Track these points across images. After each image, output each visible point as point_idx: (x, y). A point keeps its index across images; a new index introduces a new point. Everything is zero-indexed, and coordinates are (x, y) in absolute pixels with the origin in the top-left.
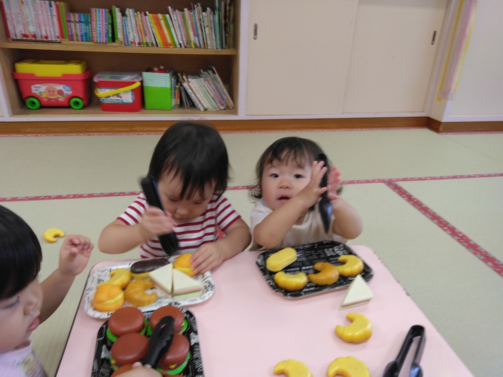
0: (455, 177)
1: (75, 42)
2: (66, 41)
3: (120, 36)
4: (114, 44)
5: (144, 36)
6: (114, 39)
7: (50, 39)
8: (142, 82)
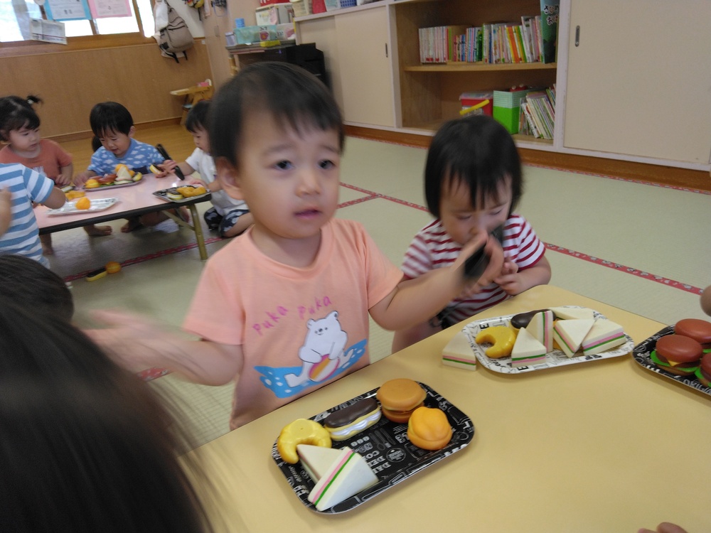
0: (624, 269)
1: (457, 63)
2: (450, 62)
3: (485, 54)
4: (480, 62)
5: (501, 51)
6: (480, 57)
7: (440, 61)
8: (491, 101)
